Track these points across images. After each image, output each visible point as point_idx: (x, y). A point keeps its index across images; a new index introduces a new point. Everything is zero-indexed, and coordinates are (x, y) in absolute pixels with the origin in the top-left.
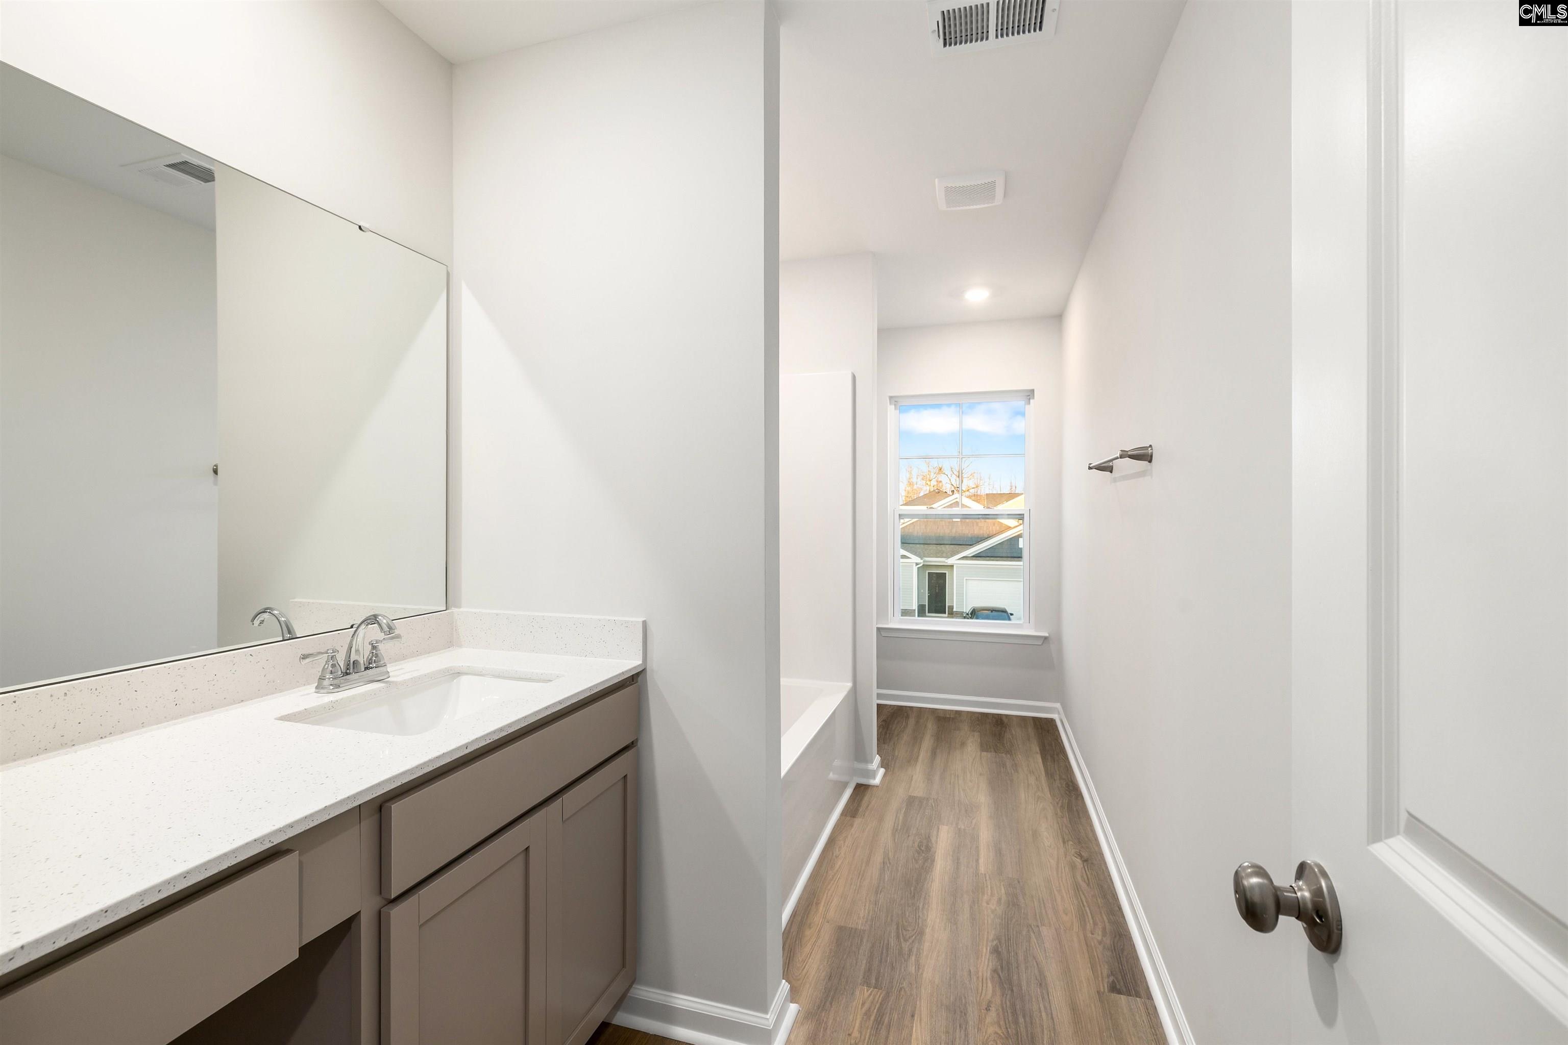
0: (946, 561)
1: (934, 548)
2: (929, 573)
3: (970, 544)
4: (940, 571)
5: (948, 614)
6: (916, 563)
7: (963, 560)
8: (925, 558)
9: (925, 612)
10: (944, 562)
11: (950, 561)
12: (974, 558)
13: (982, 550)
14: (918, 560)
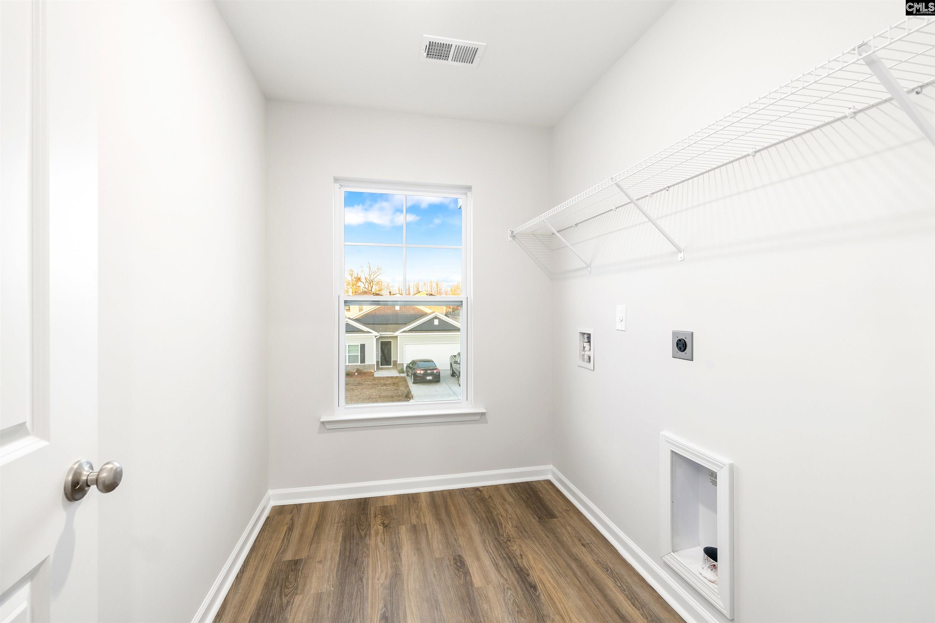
0: (394, 334)
1: (385, 326)
2: (381, 341)
3: (405, 323)
4: (387, 340)
5: (393, 365)
6: (375, 336)
7: (403, 333)
8: (380, 333)
9: (379, 366)
10: (393, 335)
11: (396, 334)
12: (410, 332)
13: (414, 327)
14: (376, 334)
